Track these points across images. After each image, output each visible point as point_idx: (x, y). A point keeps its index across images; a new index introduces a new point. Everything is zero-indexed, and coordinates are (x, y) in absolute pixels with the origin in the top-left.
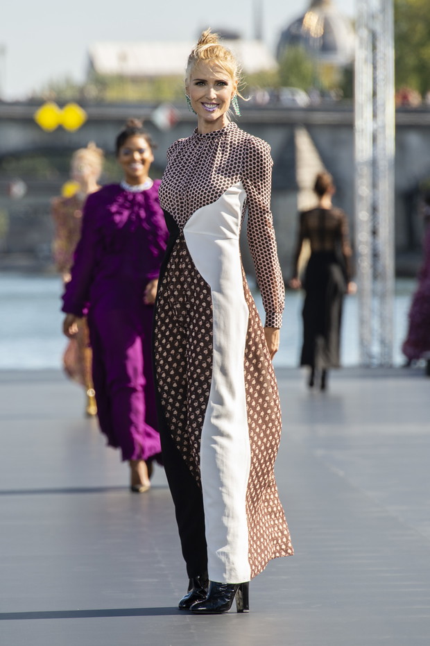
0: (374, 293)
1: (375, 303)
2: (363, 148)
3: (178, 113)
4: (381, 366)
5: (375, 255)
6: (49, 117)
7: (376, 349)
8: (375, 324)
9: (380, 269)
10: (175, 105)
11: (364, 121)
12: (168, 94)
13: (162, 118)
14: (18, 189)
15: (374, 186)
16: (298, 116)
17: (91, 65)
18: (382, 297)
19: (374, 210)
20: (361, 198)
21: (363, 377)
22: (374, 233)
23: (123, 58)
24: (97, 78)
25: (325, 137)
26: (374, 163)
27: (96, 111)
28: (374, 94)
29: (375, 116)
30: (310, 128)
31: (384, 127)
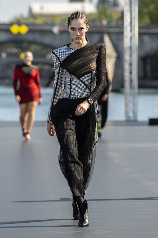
0: (130, 94)
1: (131, 98)
2: (127, 42)
3: (62, 28)
4: (133, 121)
5: (131, 81)
6: (15, 29)
7: (131, 114)
8: (131, 106)
9: (133, 86)
10: (61, 25)
11: (127, 33)
12: (58, 21)
13: (56, 30)
14: (4, 55)
15: (131, 56)
16: (105, 29)
17: (30, 10)
18: (134, 96)
19: (131, 65)
20: (126, 60)
21: (126, 125)
22: (131, 73)
23: (42, 8)
24: (32, 15)
25: (114, 37)
26: (131, 48)
27: (32, 27)
28: (131, 23)
29: (131, 31)
30: (109, 34)
31: (134, 35)
